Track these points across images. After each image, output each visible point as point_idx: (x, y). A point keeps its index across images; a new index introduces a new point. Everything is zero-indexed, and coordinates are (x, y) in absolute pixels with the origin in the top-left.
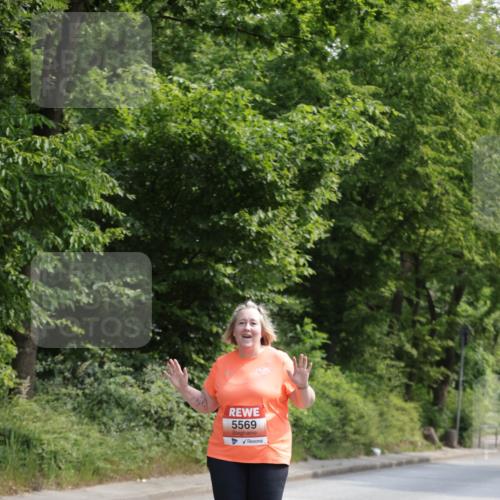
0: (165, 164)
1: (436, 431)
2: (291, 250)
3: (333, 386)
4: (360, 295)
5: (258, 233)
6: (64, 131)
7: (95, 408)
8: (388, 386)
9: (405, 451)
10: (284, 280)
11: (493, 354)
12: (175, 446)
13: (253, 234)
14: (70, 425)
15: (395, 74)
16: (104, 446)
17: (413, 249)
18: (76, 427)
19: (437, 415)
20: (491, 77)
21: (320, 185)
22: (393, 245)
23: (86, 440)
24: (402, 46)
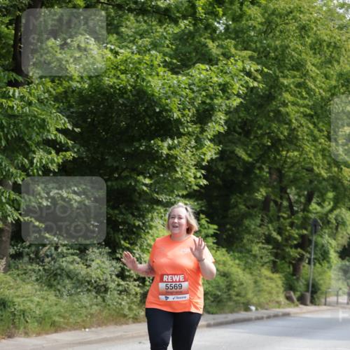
0: (102, 106)
1: (295, 294)
2: (191, 166)
3: (221, 263)
4: (240, 198)
5: (168, 155)
6: (29, 84)
7: (52, 279)
8: (261, 262)
9: (273, 308)
10: (186, 188)
11: (335, 239)
12: (109, 305)
13: (164, 156)
14: (34, 291)
15: (265, 42)
16: (58, 306)
17: (278, 165)
18: (38, 293)
19: (296, 283)
20: (333, 44)
21: (212, 121)
22: (263, 163)
23: (46, 301)
24: (269, 23)
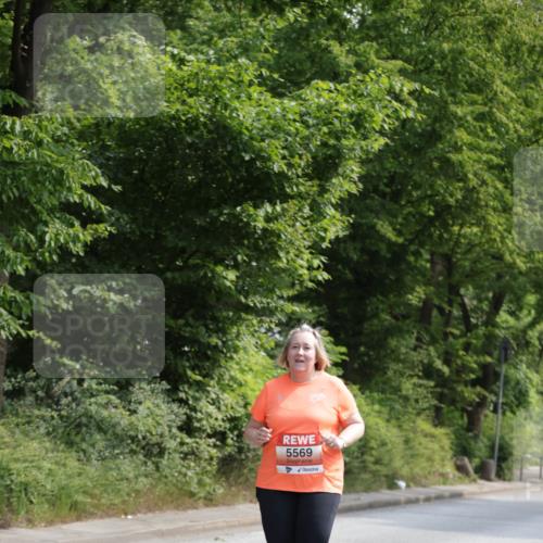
0: (157, 149)
1: (470, 462)
2: (303, 250)
4: (382, 302)
5: (265, 230)
7: (74, 432)
8: (415, 409)
9: (434, 484)
10: (294, 285)
11: (537, 372)
12: (166, 477)
13: (259, 232)
14: (44, 452)
15: (424, 43)
16: (84, 476)
17: (445, 249)
18: (50, 455)
19: (472, 443)
20: (538, 48)
21: (338, 174)
22: (422, 245)
23: (63, 469)
24: (434, 13)
